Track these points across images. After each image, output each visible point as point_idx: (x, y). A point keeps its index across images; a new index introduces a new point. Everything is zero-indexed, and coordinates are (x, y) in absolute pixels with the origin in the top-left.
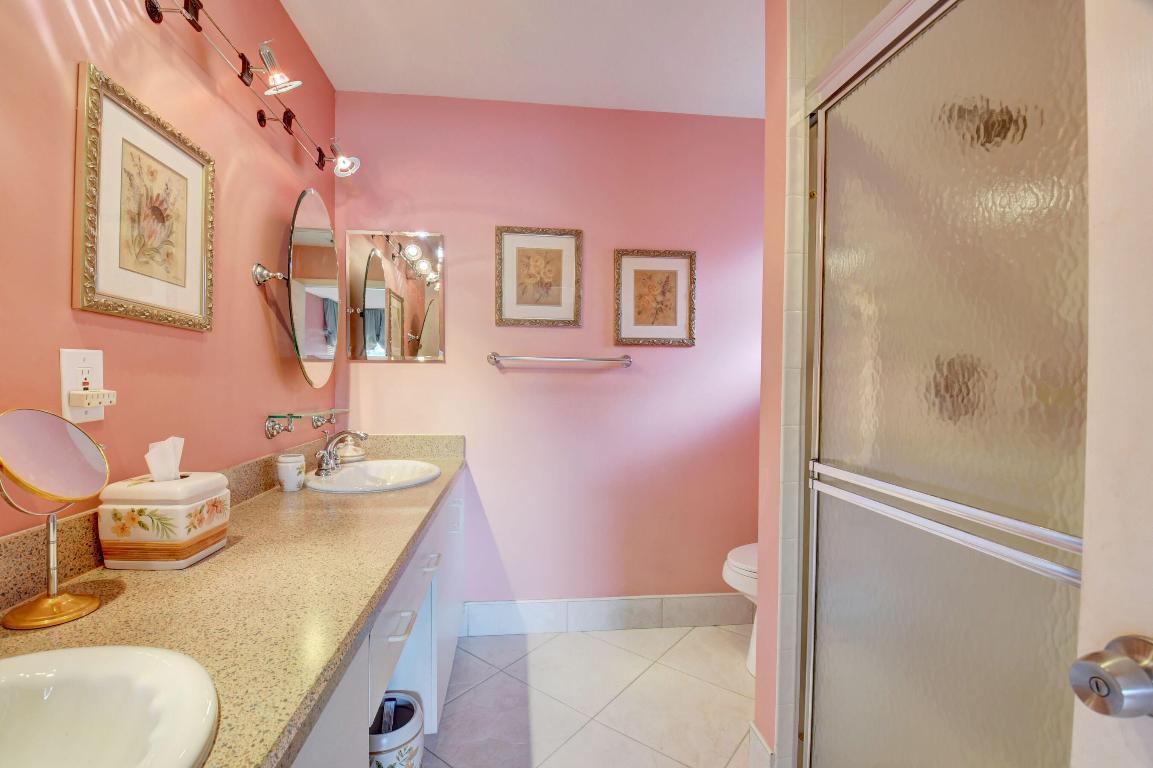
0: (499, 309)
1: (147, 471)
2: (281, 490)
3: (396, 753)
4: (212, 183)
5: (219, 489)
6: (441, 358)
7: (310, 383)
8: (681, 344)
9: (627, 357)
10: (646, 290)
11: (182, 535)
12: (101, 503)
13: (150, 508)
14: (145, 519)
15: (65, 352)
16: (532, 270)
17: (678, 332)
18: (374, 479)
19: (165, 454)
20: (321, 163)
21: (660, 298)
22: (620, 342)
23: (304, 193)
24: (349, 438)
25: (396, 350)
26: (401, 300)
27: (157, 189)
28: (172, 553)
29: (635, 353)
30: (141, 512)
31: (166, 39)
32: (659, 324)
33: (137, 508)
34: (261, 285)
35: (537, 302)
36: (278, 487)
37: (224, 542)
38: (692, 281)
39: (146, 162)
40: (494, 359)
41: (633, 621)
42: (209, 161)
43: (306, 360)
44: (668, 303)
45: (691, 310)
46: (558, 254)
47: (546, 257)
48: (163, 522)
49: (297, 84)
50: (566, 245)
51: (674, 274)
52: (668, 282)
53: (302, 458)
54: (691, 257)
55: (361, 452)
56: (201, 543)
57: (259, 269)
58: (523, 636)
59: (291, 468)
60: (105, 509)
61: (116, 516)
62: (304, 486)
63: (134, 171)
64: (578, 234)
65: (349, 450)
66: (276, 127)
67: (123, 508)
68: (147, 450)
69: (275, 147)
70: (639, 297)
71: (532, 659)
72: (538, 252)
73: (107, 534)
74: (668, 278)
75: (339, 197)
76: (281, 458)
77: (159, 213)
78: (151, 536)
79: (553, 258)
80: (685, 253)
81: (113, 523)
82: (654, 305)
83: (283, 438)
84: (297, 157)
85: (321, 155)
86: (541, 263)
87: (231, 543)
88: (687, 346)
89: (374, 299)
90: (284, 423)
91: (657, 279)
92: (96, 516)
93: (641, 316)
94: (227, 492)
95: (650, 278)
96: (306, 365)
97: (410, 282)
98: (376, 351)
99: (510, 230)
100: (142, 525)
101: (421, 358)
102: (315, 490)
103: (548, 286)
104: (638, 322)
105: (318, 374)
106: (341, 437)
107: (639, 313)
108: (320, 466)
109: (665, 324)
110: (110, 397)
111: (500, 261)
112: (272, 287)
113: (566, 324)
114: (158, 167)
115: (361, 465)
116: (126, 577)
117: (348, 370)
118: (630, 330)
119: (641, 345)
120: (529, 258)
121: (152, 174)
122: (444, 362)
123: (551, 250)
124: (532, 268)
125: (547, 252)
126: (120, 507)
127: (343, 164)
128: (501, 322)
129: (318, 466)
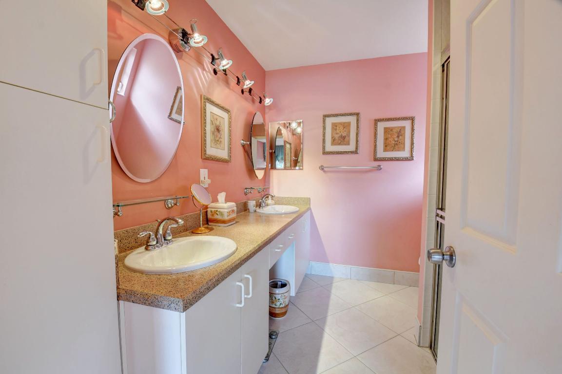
0: (324, 147)
1: (218, 201)
2: (249, 212)
3: (280, 295)
4: (230, 118)
5: (233, 207)
6: (301, 168)
7: (257, 178)
8: (406, 159)
9: (379, 166)
10: (390, 136)
11: (226, 218)
12: (208, 208)
13: (219, 210)
14: (218, 213)
15: (201, 169)
16: (338, 132)
17: (405, 154)
18: (277, 211)
19: (222, 196)
20: (260, 102)
21: (396, 139)
22: (376, 159)
23: (256, 113)
24: (270, 197)
25: (288, 165)
26: (290, 144)
27: (218, 123)
28: (224, 222)
29: (383, 164)
30: (217, 211)
31: (218, 79)
32: (395, 151)
33: (216, 210)
34: (243, 146)
35: (339, 144)
36: (248, 211)
37: (234, 222)
38: (413, 130)
39: (215, 116)
40: (322, 168)
41: (380, 279)
42: (229, 112)
43: (256, 170)
44: (401, 141)
45: (412, 144)
46: (349, 124)
47: (343, 126)
48: (222, 214)
49: (253, 82)
50: (352, 120)
51: (404, 128)
52: (401, 132)
53: (255, 202)
54: (412, 119)
55: (273, 202)
56: (230, 221)
57: (243, 141)
58: (332, 278)
59: (252, 204)
60: (209, 210)
61: (211, 211)
62: (255, 211)
63: (213, 120)
64: (358, 114)
65: (270, 201)
66: (247, 94)
67: (213, 210)
68: (217, 195)
69: (246, 99)
70: (386, 139)
71: (334, 285)
72: (341, 124)
73: (209, 216)
74: (401, 129)
75: (267, 110)
76: (249, 202)
77: (218, 130)
78: (219, 217)
79: (347, 126)
80: (409, 118)
81: (211, 213)
82: (394, 142)
83: (249, 195)
84: (253, 101)
85: (261, 99)
86: (342, 128)
87: (236, 222)
88: (410, 160)
89: (279, 142)
90: (249, 190)
91: (395, 131)
92: (207, 211)
93: (386, 148)
94: (235, 208)
95: (392, 130)
96: (256, 171)
97: (294, 136)
98: (279, 165)
99: (329, 116)
100: (217, 214)
101: (297, 168)
102: (258, 212)
103: (344, 138)
104: (385, 150)
105: (260, 174)
106: (267, 196)
107: (386, 146)
108: (260, 205)
109: (399, 151)
110: (209, 181)
111: (324, 128)
112: (246, 147)
113: (352, 152)
114: (217, 117)
115: (273, 206)
116: (214, 227)
117: (269, 173)
118: (381, 154)
119: (387, 160)
120: (336, 126)
121: (216, 119)
122: (302, 169)
123: (346, 122)
124: (337, 130)
125: (344, 123)
126: (212, 209)
127: (268, 101)
128: (325, 153)
129: (259, 205)
